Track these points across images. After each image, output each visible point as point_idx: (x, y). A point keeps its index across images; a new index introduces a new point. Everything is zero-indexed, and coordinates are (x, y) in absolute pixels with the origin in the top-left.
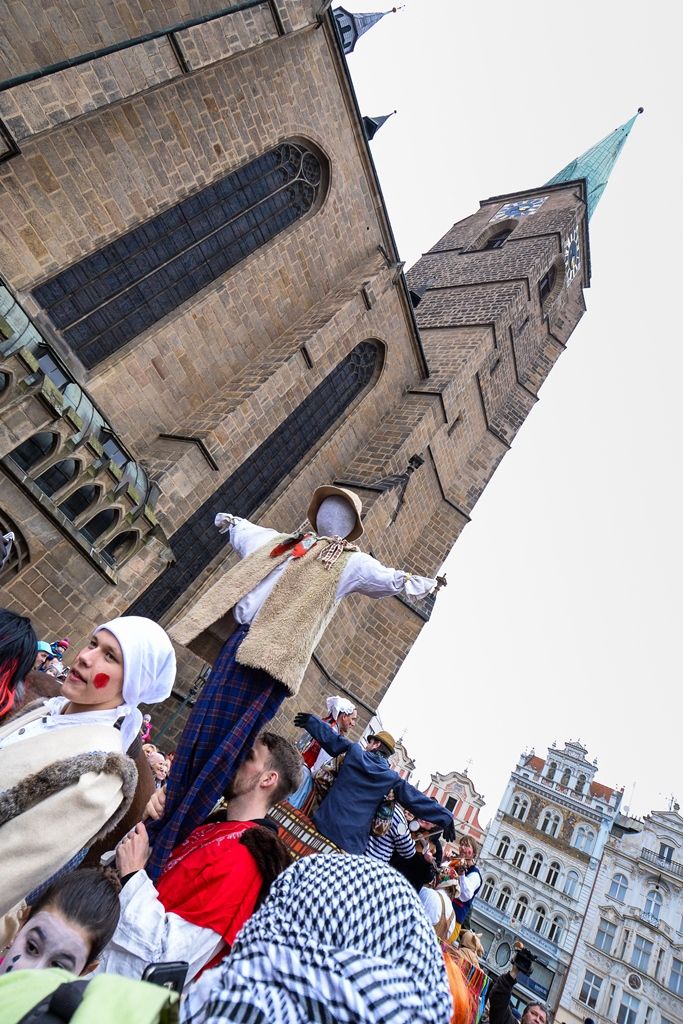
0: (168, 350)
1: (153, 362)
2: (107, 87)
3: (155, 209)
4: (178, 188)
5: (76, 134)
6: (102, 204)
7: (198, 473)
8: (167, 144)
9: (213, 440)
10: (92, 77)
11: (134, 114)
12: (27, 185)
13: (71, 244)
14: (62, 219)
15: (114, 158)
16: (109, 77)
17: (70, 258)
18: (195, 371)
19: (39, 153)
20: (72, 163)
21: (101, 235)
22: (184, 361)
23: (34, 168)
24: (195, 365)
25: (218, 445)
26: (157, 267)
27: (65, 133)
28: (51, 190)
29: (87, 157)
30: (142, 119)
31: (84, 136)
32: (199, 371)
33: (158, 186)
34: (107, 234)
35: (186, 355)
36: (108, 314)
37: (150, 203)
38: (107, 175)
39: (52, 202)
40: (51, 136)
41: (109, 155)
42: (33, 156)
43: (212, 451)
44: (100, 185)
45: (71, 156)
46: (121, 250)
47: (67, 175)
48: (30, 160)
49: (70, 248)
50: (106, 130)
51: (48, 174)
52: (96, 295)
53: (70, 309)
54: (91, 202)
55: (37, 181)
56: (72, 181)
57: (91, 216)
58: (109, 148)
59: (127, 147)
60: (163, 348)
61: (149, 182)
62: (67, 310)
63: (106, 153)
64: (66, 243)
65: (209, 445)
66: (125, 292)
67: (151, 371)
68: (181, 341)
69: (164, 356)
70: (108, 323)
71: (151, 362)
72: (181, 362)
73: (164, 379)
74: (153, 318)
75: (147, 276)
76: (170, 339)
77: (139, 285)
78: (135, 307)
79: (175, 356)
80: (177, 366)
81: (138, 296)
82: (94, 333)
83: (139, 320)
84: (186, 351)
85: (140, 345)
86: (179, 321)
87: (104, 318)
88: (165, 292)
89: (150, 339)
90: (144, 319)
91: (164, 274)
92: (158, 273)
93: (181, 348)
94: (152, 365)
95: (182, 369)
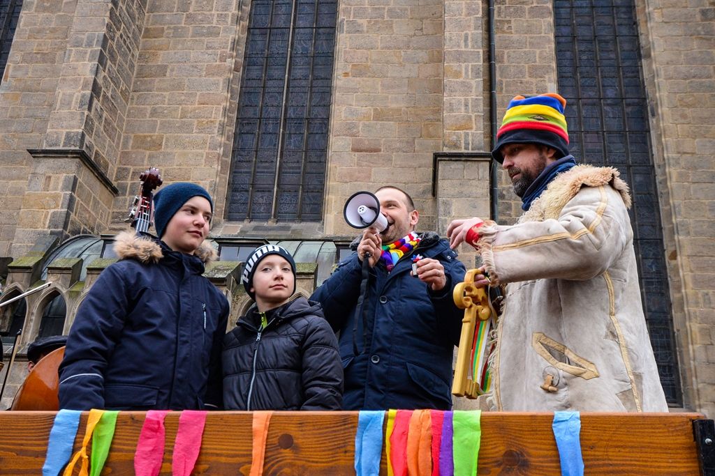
0: (355, 126)
1: (355, 150)
2: (89, 44)
3: (231, 57)
4: (229, 20)
5: (138, 93)
6: (196, 106)
8: (191, 11)
9: (454, 138)
10: (77, 52)
11: (154, 29)
12: (146, 162)
13: (207, 157)
14: (185, 151)
15: (172, 70)
16: (85, 37)
17: (216, 166)
18: (399, 110)
19: (132, 136)
20: (154, 113)
21: (217, 125)
22: (379, 116)
23: (138, 147)
24: (394, 106)
25: (467, 134)
26: (288, 87)
27: (132, 103)
28: (160, 145)
29: (158, 95)
30: (161, 24)
31: (143, 87)
32: (403, 105)
33: (215, 41)
34: (220, 118)
35: (375, 110)
36: (290, 165)
37: (223, 59)
38: (179, 86)
39: (169, 150)
40: (128, 116)
41: (168, 74)
42: (131, 142)
43: (466, 148)
44: (183, 98)
45: (149, 108)
46: (250, 113)
47: (159, 122)
48: (132, 148)
49: (209, 160)
50: (150, 64)
51: (149, 139)
52: (267, 164)
53: (262, 197)
54: (189, 115)
55: (148, 152)
56: (165, 122)
57: (199, 122)
58: (162, 70)
59: (172, 52)
60: (350, 130)
61: (208, 48)
62: (261, 200)
63: (165, 75)
64: (203, 161)
65: (456, 146)
66: (283, 134)
67: (362, 159)
68: (358, 106)
69: (357, 135)
70: (298, 171)
71: (353, 153)
72: (378, 120)
73: (380, 150)
74: (326, 121)
75: (284, 102)
76: (346, 117)
77: (288, 116)
78: (303, 134)
79: (367, 123)
80: (378, 126)
81: (296, 123)
82: (297, 191)
83: (317, 137)
84: (372, 106)
85: (330, 153)
86: (337, 96)
87: (291, 171)
88: (311, 93)
89: (332, 139)
90: (320, 132)
91: (296, 83)
92: (291, 89)
93: (364, 110)
94: (356, 153)
95: (386, 122)
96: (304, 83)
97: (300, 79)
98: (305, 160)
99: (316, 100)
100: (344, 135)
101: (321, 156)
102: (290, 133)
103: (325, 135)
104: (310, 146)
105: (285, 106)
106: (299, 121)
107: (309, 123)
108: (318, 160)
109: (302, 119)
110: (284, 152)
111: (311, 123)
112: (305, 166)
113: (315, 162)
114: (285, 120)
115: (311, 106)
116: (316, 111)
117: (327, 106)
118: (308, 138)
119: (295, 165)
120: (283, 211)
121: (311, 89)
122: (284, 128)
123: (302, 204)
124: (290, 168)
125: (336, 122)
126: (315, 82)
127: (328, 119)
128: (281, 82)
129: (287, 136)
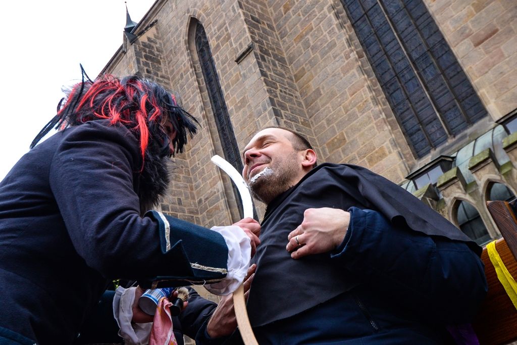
0: (466, 28)
1: (477, 45)
2: (265, 110)
3: (352, 51)
4: (336, 30)
5: (312, 118)
6: (350, 98)
8: (312, 44)
10: (262, 118)
11: (299, 72)
12: (343, 156)
13: (377, 126)
14: (361, 132)
15: (323, 88)
16: (260, 107)
17: (386, 128)
19: (325, 145)
20: (329, 122)
21: (370, 101)
22: (479, 6)
23: (333, 150)
26: (401, 40)
27: (313, 126)
28: (344, 139)
29: (324, 110)
30: (300, 66)
31: (314, 112)
33: (336, 50)
34: (370, 95)
36: (438, 90)
37: (347, 57)
38: (333, 95)
39: (351, 139)
40: (316, 135)
41: (322, 92)
42: (327, 150)
44: (339, 100)
45: (324, 121)
46: (387, 77)
47: (335, 125)
48: (330, 152)
49: (379, 128)
50: (309, 94)
51: (336, 140)
52: (421, 102)
53: (433, 127)
54: (350, 108)
55: (340, 149)
56: (338, 123)
57: (358, 108)
58: (318, 92)
59: (316, 77)
60: (463, 34)
61: (335, 58)
62: (433, 130)
63: (321, 95)
64: (376, 130)
66: (419, 74)
67: (487, 47)
68: (458, 12)
69: (472, 32)
70: (446, 91)
71: (477, 48)
72: (480, 11)
73: (497, 31)
74: (443, 42)
75: (405, 52)
76: (454, 27)
77: (414, 59)
78: (432, 63)
79: (473, 19)
80: (484, 15)
81: (423, 60)
82: (455, 106)
83: (444, 57)
84: (469, 4)
85: (460, 61)
86: (437, 18)
87: (441, 94)
89: (454, 50)
90: (444, 52)
91: (406, 33)
92: (404, 40)
93: (464, 12)
94: (480, 46)
95: (488, 7)
96: (410, 29)
97: (406, 29)
98: (446, 79)
99: (426, 33)
100: (462, 40)
101: (456, 68)
102: (423, 70)
103: (449, 52)
104: (443, 67)
105: (408, 54)
106: (424, 57)
107: (432, 53)
108: (456, 73)
109: (425, 53)
110: (428, 85)
111: (434, 52)
112: (449, 84)
113: (455, 75)
114: (414, 63)
115: (425, 40)
116: (431, 41)
117: (437, 31)
118: (438, 63)
119: (441, 89)
120: (454, 127)
121: (418, 30)
122: (417, 69)
123: (465, 112)
124: (439, 93)
125: (449, 38)
126: (418, 23)
127: (443, 39)
128: (395, 41)
129: (422, 73)
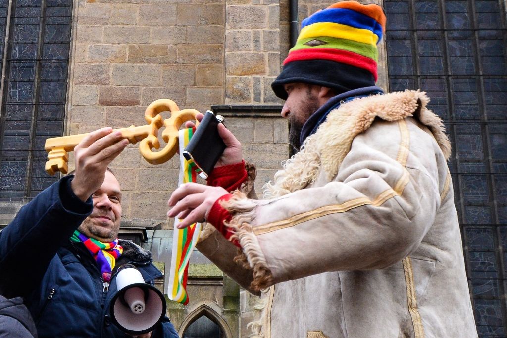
0: (104, 70)
1: (104, 103)
7: (268, 147)
9: (240, 85)
18: (164, 48)
22: (137, 56)
24: (157, 42)
25: (257, 81)
26: (12, 18)
32: (169, 42)
35: (132, 47)
36: (16, 124)
43: (257, 100)
60: (96, 75)
65: (242, 97)
66: (6, 82)
67: (113, 115)
68: (107, 42)
69: (107, 82)
70: (26, 131)
71: (102, 107)
72: (135, 62)
73: (137, 103)
74: (64, 64)
75: (7, 38)
76: (91, 58)
77: (13, 57)
78: (33, 81)
79: (120, 65)
80: (136, 71)
81: (22, 67)
82: (24, 160)
83: (52, 85)
84: (127, 43)
85: (70, 107)
86: (79, 29)
87: (17, 132)
88: (44, 25)
89: (72, 88)
90: (55, 78)
91: (23, 12)
92: (16, 20)
93: (116, 48)
94: (106, 108)
95: (146, 65)
96: (34, 12)
97: (29, 6)
98: (36, 117)
99: (51, 35)
100: (89, 83)
101: (57, 111)
102: (15, 81)
103: (63, 83)
104: (43, 98)
105: (9, 43)
106: (27, 64)
107: (41, 66)
108: (53, 117)
109: (31, 61)
110: (8, 107)
111: (43, 67)
112: (35, 126)
113: (49, 120)
114: (8, 62)
115: (43, 43)
116: (50, 50)
117: (66, 43)
118: (40, 86)
119: (22, 124)
120: (5, 187)
121: (44, 21)
122: (7, 74)
123: (31, 176)
124: (16, 128)
125: (76, 66)
126: (49, 12)
127: (67, 60)
128: (3, 11)
129: (11, 84)
